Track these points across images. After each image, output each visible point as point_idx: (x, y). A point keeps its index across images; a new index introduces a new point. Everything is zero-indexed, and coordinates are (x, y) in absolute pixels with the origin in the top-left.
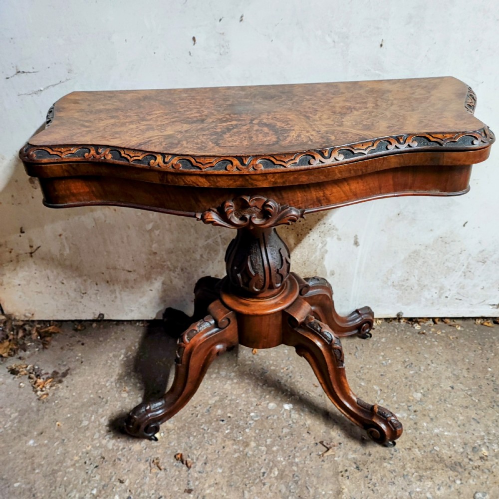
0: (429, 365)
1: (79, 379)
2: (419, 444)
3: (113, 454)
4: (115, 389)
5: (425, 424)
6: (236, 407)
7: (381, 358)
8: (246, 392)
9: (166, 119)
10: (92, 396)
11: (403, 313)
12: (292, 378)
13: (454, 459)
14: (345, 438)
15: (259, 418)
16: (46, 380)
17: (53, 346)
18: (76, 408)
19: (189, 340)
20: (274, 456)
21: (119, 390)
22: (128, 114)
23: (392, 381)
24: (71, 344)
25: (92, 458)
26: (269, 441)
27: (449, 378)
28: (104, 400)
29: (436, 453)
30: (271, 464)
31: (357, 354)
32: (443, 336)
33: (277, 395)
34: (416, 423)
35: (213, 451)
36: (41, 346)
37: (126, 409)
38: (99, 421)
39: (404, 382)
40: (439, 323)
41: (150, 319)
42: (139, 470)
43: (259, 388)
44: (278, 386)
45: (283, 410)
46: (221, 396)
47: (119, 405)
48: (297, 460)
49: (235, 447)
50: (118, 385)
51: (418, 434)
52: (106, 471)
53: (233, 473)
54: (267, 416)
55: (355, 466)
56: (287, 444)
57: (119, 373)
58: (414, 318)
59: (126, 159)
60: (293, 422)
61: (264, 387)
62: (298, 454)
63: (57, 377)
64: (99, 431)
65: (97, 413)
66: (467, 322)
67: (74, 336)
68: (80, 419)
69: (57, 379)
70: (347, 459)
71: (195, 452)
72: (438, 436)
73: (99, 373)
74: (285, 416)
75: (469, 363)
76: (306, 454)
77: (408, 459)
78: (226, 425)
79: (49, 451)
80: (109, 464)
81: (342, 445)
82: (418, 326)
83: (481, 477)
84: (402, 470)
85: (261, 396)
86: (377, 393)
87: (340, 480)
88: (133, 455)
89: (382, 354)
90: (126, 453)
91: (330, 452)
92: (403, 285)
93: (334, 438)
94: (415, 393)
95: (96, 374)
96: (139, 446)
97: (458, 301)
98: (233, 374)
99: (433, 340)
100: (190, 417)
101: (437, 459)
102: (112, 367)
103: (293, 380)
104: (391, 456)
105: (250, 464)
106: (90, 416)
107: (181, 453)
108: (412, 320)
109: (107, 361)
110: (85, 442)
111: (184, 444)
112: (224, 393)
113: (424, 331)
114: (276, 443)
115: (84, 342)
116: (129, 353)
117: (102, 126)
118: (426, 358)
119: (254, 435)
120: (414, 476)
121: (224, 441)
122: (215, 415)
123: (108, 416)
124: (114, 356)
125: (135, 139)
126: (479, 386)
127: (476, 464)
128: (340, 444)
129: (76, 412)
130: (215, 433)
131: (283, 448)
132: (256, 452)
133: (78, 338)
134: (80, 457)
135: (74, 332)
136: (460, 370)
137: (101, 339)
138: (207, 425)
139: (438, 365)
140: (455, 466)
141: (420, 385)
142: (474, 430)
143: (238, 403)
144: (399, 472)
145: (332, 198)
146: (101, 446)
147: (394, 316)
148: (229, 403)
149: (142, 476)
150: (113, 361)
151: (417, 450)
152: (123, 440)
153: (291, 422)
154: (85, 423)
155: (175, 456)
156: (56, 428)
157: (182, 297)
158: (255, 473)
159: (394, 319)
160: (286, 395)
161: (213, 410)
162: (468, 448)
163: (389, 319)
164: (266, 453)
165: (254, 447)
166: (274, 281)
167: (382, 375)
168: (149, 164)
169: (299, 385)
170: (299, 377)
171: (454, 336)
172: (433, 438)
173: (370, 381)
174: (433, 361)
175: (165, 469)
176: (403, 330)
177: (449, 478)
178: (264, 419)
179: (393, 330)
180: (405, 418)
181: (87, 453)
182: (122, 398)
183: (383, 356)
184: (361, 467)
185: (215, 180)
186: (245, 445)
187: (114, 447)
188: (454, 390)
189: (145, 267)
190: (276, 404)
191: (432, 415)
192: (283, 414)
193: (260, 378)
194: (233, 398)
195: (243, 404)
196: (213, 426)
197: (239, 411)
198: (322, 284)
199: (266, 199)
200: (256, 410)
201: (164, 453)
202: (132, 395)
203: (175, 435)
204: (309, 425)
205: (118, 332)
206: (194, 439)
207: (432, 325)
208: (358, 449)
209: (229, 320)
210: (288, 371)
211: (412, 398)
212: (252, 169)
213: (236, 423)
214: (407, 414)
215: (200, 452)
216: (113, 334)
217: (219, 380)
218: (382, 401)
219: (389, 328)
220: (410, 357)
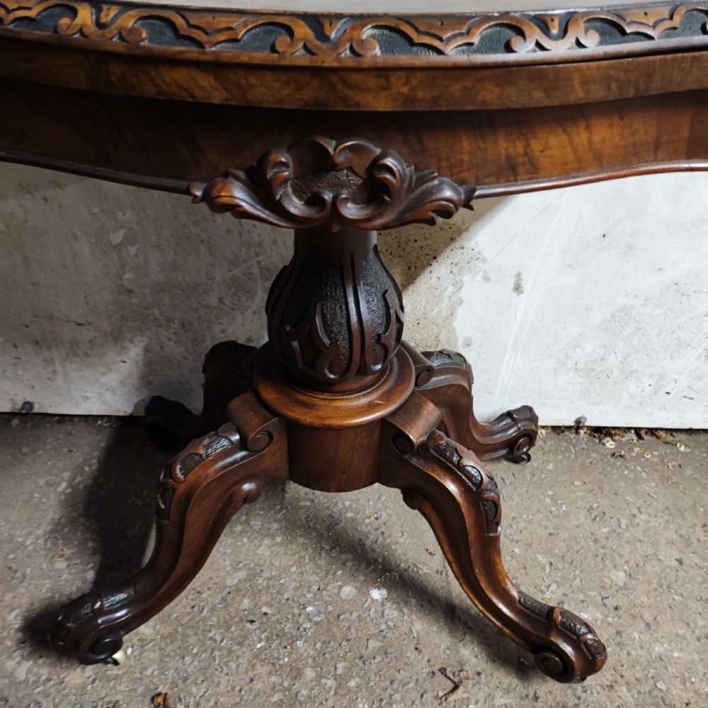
0: (635, 516)
2: (628, 675)
3: (27, 692)
4: (43, 552)
5: (636, 635)
6: (279, 593)
7: (548, 500)
8: (299, 563)
11: (586, 419)
12: (386, 535)
14: (487, 662)
15: (323, 616)
19: (185, 475)
20: (351, 701)
21: (50, 555)
23: (570, 548)
26: (341, 666)
27: (673, 542)
28: (19, 574)
29: (660, 694)
31: (504, 492)
32: (656, 462)
33: (358, 570)
35: (229, 688)
37: (61, 594)
38: (4, 619)
39: (593, 548)
40: (646, 437)
41: (122, 414)
43: (324, 555)
44: (359, 551)
45: (369, 600)
46: (251, 569)
47: (48, 586)
49: (274, 678)
50: (49, 545)
51: (625, 656)
54: (338, 612)
56: (378, 673)
57: (53, 519)
58: (605, 428)
60: (388, 627)
61: (334, 554)
62: (397, 697)
66: (694, 437)
71: (194, 690)
72: (661, 659)
73: (13, 519)
74: (372, 613)
76: (414, 695)
78: (258, 632)
81: (483, 676)
82: (611, 442)
85: (327, 572)
86: (544, 569)
88: (66, 696)
89: (550, 493)
90: (52, 691)
91: (460, 693)
92: (593, 370)
93: (468, 661)
94: (613, 571)
95: (7, 521)
96: (78, 676)
97: (687, 400)
98: (275, 526)
99: (639, 468)
100: (188, 614)
102: (42, 506)
103: (388, 541)
104: (576, 701)
107: (164, 692)
108: (600, 431)
109: (32, 494)
111: (172, 671)
112: (258, 565)
113: (623, 453)
114: (355, 670)
116: (79, 479)
118: (628, 504)
119: (312, 653)
121: (253, 666)
122: (237, 609)
123: (23, 610)
124: (48, 484)
128: (479, 674)
130: (235, 648)
131: (368, 683)
132: (316, 691)
136: (691, 527)
137: (25, 449)
138: (222, 631)
139: (650, 515)
141: (621, 556)
143: (282, 585)
145: (544, 163)
147: (571, 423)
148: (265, 584)
150: (44, 495)
151: (625, 689)
152: (49, 661)
153: (383, 627)
155: (153, 699)
157: (183, 376)
159: (569, 428)
160: (375, 570)
161: (233, 598)
163: (560, 427)
164: (336, 693)
165: (312, 681)
166: (369, 358)
167: (551, 534)
168: (56, 31)
169: (399, 551)
170: (400, 534)
171: (675, 463)
172: (654, 665)
173: (530, 545)
174: (643, 510)
176: (584, 449)
178: (332, 620)
179: (567, 449)
180: (599, 622)
182: (56, 570)
183: (552, 498)
185: (243, 81)
186: (294, 674)
187: (30, 676)
188: (684, 567)
189: (111, 316)
190: (356, 588)
191: (647, 616)
192: (370, 610)
193: (326, 535)
194: (274, 574)
195: (293, 586)
196: (232, 633)
197: (284, 601)
198: (455, 364)
199: (378, 151)
200: (317, 600)
201: (131, 690)
202: (76, 564)
203: (155, 652)
204: (418, 634)
205: (61, 436)
206: (193, 661)
207: (635, 441)
208: (514, 685)
209: (271, 435)
210: (378, 522)
211: (610, 582)
212: (348, 52)
213: (278, 626)
214: (602, 613)
215: (203, 691)
216: (50, 440)
217: (248, 538)
218: (554, 586)
219: (559, 445)
220: (599, 500)
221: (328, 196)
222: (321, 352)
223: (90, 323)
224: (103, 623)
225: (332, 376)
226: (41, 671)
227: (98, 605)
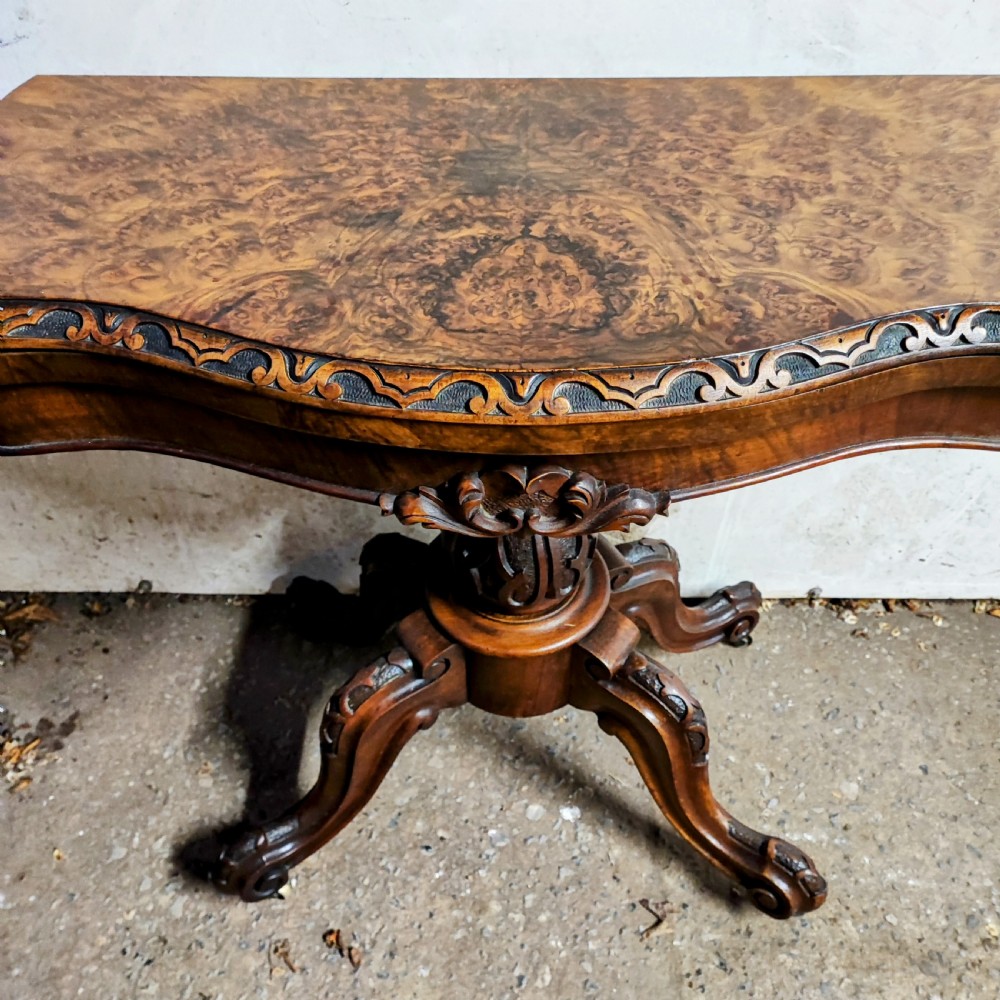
0: (874, 713)
1: (101, 742)
2: (855, 907)
3: (186, 931)
4: (184, 767)
5: (867, 860)
6: (456, 813)
7: (771, 694)
8: (478, 776)
9: (292, 202)
10: (131, 784)
11: (821, 590)
12: (578, 741)
13: (928, 944)
14: (694, 892)
15: (507, 841)
16: (27, 745)
17: (37, 656)
18: (97, 815)
19: (355, 709)
20: (543, 938)
21: (193, 770)
22: (184, 179)
23: (795, 754)
24: (79, 650)
25: (138, 941)
26: (530, 898)
27: (917, 746)
28: (160, 794)
29: (889, 929)
30: (536, 955)
31: (718, 684)
32: (905, 642)
33: (546, 785)
34: (846, 857)
35: (407, 924)
36: (10, 654)
37: (211, 817)
38: (150, 848)
40: (896, 608)
42: (245, 971)
43: (506, 767)
44: (547, 761)
45: (560, 821)
46: (422, 785)
47: (194, 807)
48: (592, 946)
49: (455, 913)
50: (190, 758)
51: (852, 885)
52: (170, 974)
53: (454, 978)
54: (524, 836)
55: (717, 962)
56: (571, 906)
57: (191, 726)
58: (844, 599)
59: (186, 354)
60: (582, 853)
61: (518, 765)
62: (593, 932)
63: (51, 735)
64: (152, 874)
65: (144, 827)
66: (955, 607)
67: (84, 630)
68: (107, 844)
69: (48, 741)
70: (700, 944)
71: (369, 926)
72: (894, 888)
73: (146, 725)
74: (563, 836)
75: (961, 709)
76: (613, 930)
77: (831, 943)
78: (435, 860)
79: (40, 922)
80: (178, 956)
81: (689, 909)
82: (852, 617)
83: (985, 989)
84: (819, 970)
85: (511, 788)
86: (763, 780)
87: (685, 994)
88: (229, 935)
89: (774, 684)
90: (214, 930)
91: (663, 929)
92: (829, 536)
93: (673, 891)
94: (845, 783)
95: (139, 728)
96: (239, 912)
97: (946, 567)
98: (448, 731)
99: (884, 651)
100: (356, 839)
101: (893, 945)
102: (175, 710)
103: (581, 748)
104: (794, 937)
105: (490, 955)
106: (129, 834)
107: (336, 928)
108: (839, 604)
109: (162, 694)
110: (120, 900)
111: (343, 905)
112: (431, 780)
113: (866, 631)
114: (546, 902)
115: (108, 645)
116: (213, 675)
117: (115, 225)
118: (868, 697)
119: (497, 883)
120: (843, 985)
121: (433, 899)
122: (410, 834)
123: (171, 836)
124: (181, 683)
125: (207, 283)
126: (981, 767)
127: (974, 957)
128: (685, 906)
129: (98, 826)
130: (411, 878)
131: (561, 918)
132: (503, 927)
133: (93, 635)
134: (112, 937)
135: (83, 619)
136: (942, 726)
137: (147, 637)
138: (394, 858)
139: (893, 712)
140: (929, 961)
141: (855, 763)
142: (970, 874)
143: (460, 804)
144: (812, 976)
145: (741, 463)
146: (158, 911)
147: (803, 594)
148: (440, 803)
149: (252, 985)
150: (176, 695)
151: (849, 922)
152: (207, 895)
153: (576, 852)
154: (120, 852)
155: (324, 937)
156: (54, 866)
157: (330, 550)
158: (500, 979)
159: (801, 600)
160: (566, 785)
161: (405, 821)
162: (957, 918)
163: (790, 600)
164: (525, 929)
165: (498, 915)
166: (557, 580)
167: (773, 738)
168: (249, 376)
169: (593, 762)
170: (594, 740)
171: (928, 642)
172: (884, 895)
173: (748, 752)
174: (884, 705)
175: (303, 970)
176: (818, 625)
177: (917, 990)
178: (518, 845)
179: (798, 626)
180: (824, 845)
181: (128, 929)
182: (201, 789)
183: (776, 691)
184: (730, 962)
185: (437, 433)
186: (477, 908)
187: (187, 913)
188: (929, 777)
189: (242, 487)
190: (544, 806)
191: (881, 837)
192: (561, 833)
193: (507, 742)
194: (449, 790)
195: (471, 806)
196: (406, 861)
197: (462, 824)
198: (658, 556)
199: (569, 473)
200: (501, 822)
201: (299, 928)
202: (223, 781)
203: (321, 883)
204: (617, 860)
205: (187, 619)
206: (365, 893)
207: (882, 614)
208: (724, 919)
209: (447, 663)
210: (569, 724)
211: (839, 796)
212: (540, 410)
213: (457, 853)
214: (828, 833)
215: (378, 926)
216: (174, 625)
217: (418, 747)
218: (774, 802)
219: (787, 621)
220: (833, 693)
221: (519, 514)
222: (504, 582)
223: (217, 495)
224: (268, 860)
225: (516, 604)
226: (199, 907)
227: (261, 840)
